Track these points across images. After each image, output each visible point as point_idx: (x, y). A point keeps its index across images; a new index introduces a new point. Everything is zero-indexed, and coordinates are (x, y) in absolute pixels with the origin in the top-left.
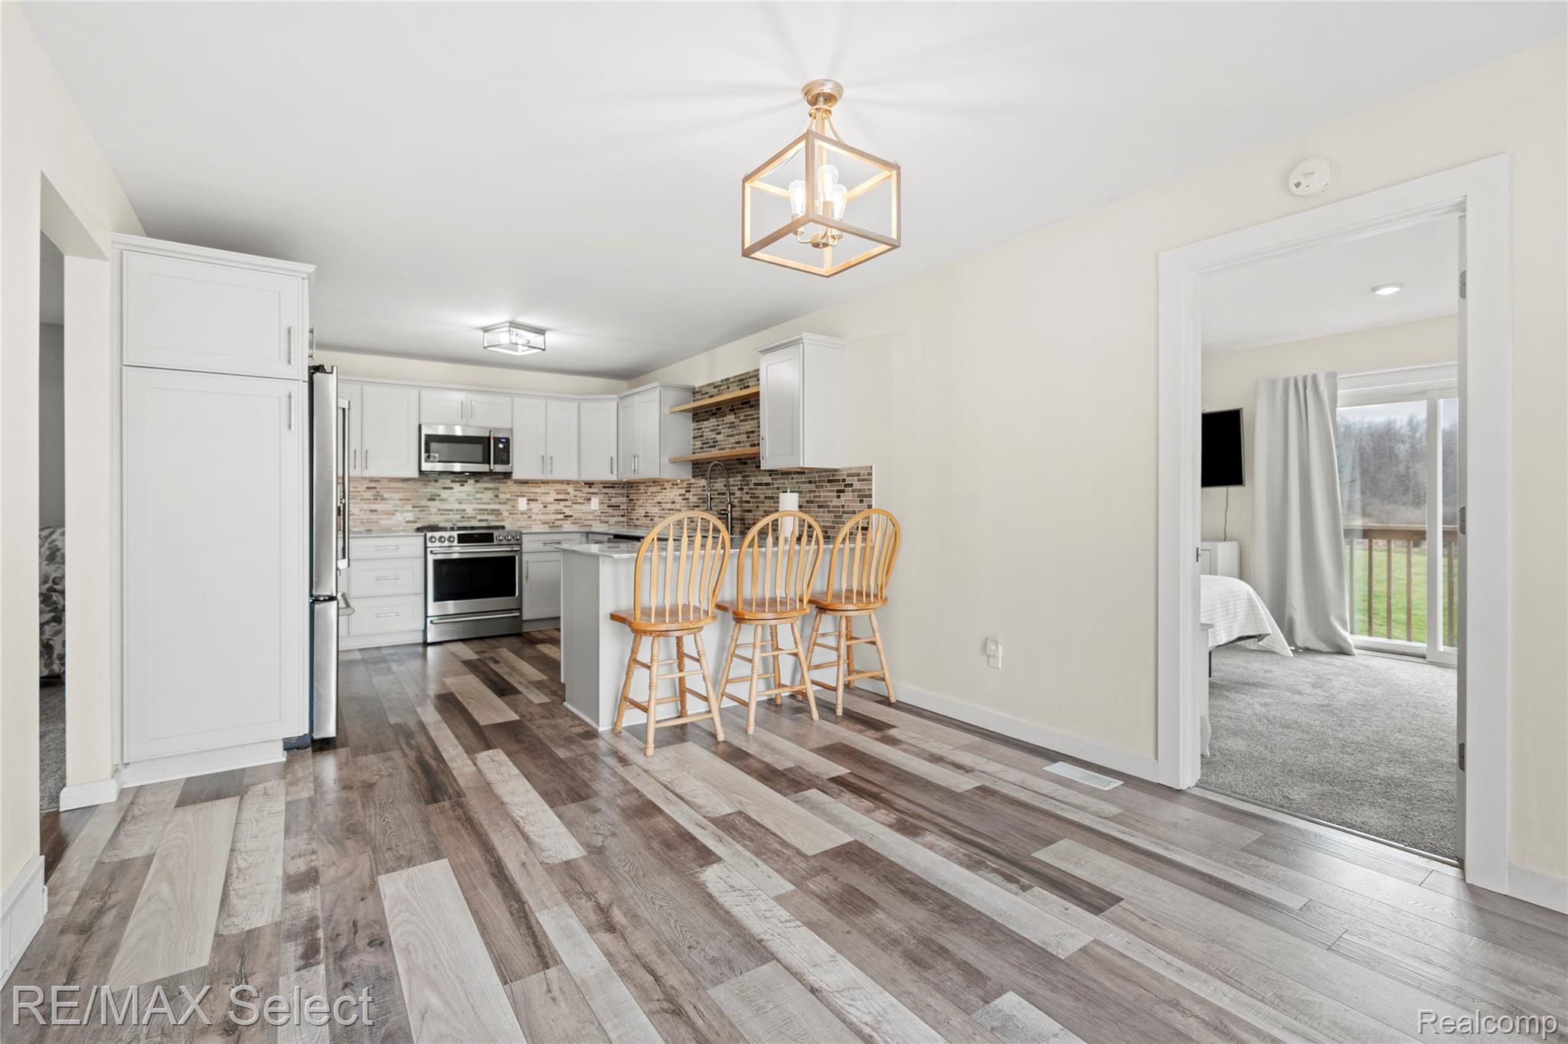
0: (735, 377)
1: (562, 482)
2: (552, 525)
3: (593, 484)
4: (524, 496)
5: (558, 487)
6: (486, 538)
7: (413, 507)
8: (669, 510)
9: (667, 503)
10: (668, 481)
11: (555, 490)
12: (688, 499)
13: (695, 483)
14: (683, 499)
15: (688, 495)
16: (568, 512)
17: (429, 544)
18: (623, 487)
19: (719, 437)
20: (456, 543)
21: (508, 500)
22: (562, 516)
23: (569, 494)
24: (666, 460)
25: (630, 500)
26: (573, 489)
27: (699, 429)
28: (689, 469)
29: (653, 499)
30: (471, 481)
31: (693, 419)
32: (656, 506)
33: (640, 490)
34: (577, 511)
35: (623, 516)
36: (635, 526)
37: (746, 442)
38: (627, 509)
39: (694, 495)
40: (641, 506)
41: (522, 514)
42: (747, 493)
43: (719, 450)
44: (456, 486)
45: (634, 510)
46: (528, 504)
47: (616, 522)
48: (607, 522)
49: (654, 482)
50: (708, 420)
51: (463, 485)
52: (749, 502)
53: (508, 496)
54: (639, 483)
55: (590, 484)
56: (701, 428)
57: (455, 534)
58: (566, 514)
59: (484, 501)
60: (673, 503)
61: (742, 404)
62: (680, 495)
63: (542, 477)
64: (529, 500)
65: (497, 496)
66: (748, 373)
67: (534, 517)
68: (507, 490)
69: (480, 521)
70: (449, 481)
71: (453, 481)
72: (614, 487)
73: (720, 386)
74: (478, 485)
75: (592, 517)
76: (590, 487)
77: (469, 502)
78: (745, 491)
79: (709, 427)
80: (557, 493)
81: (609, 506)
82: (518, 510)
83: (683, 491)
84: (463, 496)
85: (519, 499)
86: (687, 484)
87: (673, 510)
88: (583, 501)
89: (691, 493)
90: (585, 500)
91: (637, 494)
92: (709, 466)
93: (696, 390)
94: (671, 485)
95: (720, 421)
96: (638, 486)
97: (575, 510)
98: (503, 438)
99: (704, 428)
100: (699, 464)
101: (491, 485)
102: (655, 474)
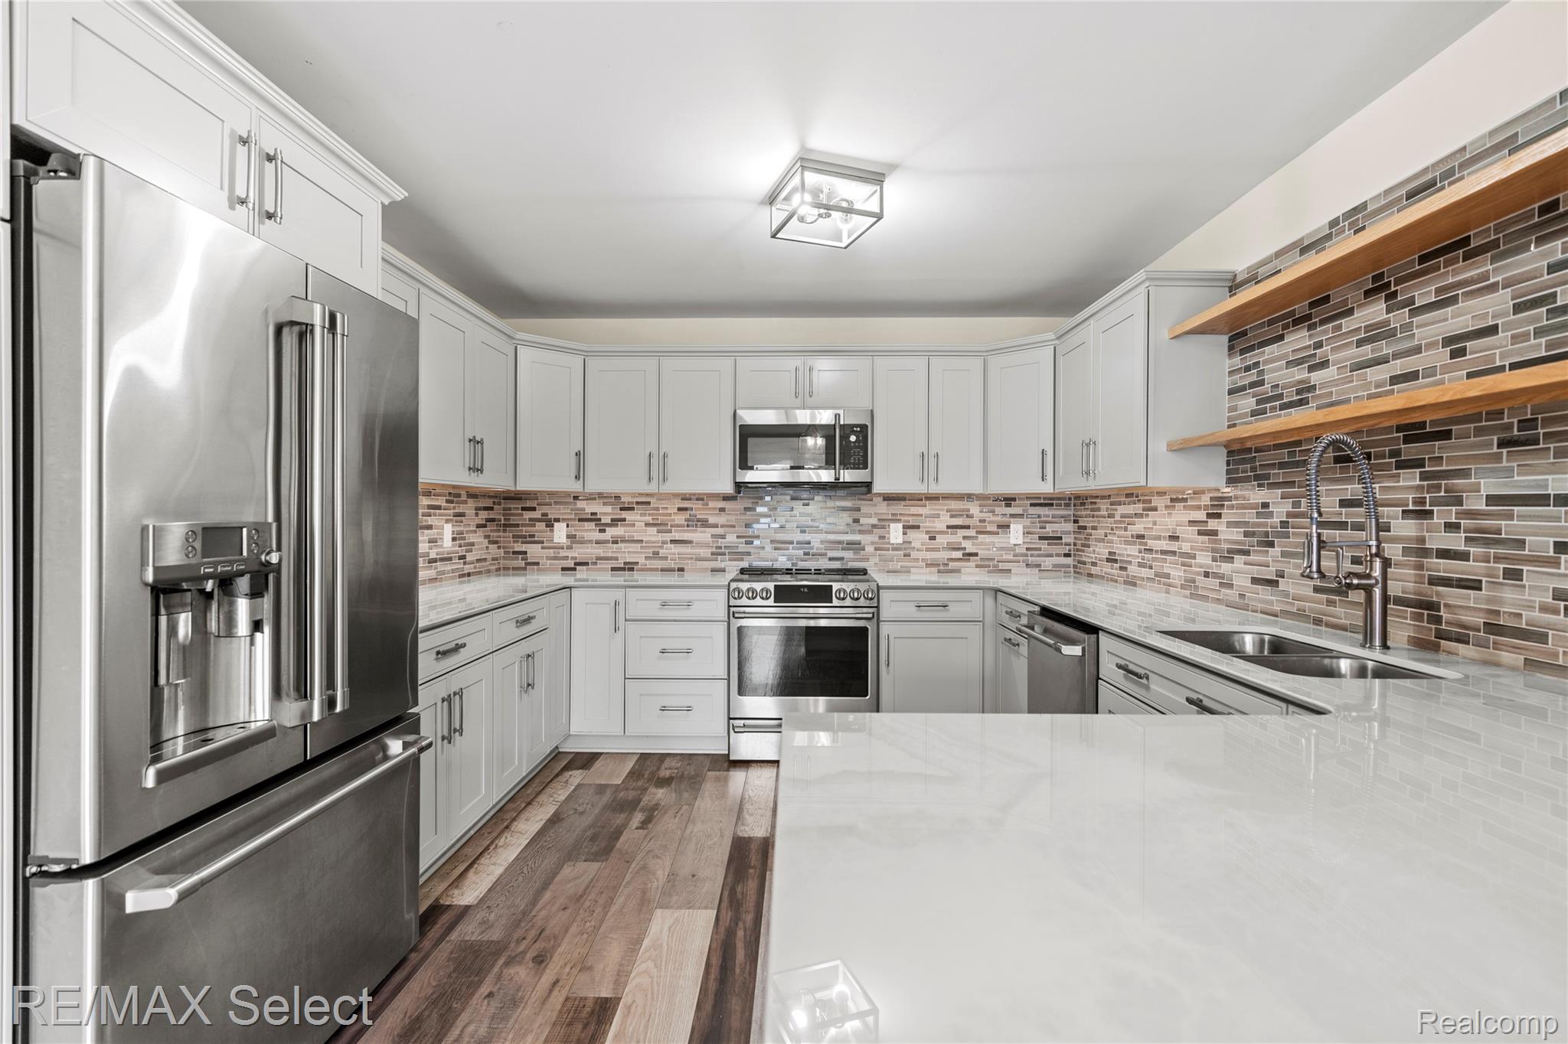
0: (1387, 192)
1: (960, 497)
2: (943, 568)
3: (1014, 499)
4: (899, 521)
5: (954, 505)
6: (821, 594)
7: (738, 537)
8: (1163, 552)
9: (1159, 538)
10: (1161, 493)
11: (948, 511)
12: (1214, 533)
13: (1236, 498)
14: (1200, 533)
15: (1213, 524)
16: (969, 546)
17: (733, 601)
18: (1067, 505)
19: (1316, 377)
20: (771, 602)
21: (874, 526)
22: (959, 554)
23: (971, 516)
24: (1159, 447)
25: (1080, 527)
26: (978, 509)
27: (1248, 369)
28: (1219, 462)
29: (1126, 529)
30: (819, 498)
31: (1231, 348)
32: (1134, 543)
33: (1099, 510)
34: (988, 545)
35: (1067, 555)
36: (1090, 575)
37: (1445, 369)
38: (1075, 545)
39: (1229, 524)
40: (1103, 540)
41: (894, 549)
42: (1451, 527)
44: (798, 506)
45: (1088, 546)
46: (905, 534)
47: (1054, 566)
48: (1039, 566)
49: (1128, 495)
50: (1281, 338)
51: (808, 505)
52: (1464, 556)
53: (874, 521)
54: (1097, 497)
55: (1009, 500)
56: (1257, 364)
57: (771, 586)
58: (967, 551)
59: (837, 528)
60: (1174, 538)
61: (1423, 259)
62: (1192, 523)
63: (923, 489)
64: (906, 527)
65: (856, 521)
67: (914, 554)
68: (872, 511)
69: (830, 559)
70: (788, 498)
71: (792, 499)
72: (1052, 505)
74: (830, 504)
75: (1010, 557)
76: (1008, 505)
77: (816, 530)
78: (1437, 520)
79: (1286, 355)
80: (952, 516)
81: (1041, 538)
82: (889, 543)
83: (1201, 515)
84: (806, 521)
85: (891, 525)
86: (1212, 499)
87: (1174, 553)
88: (995, 529)
89: (1224, 520)
90: (999, 527)
91: (1093, 516)
92: (1284, 455)
93: (1239, 279)
94: (1172, 500)
95: (1325, 332)
96: (1095, 503)
97: (982, 543)
98: (857, 426)
99: (1266, 362)
100: (1249, 450)
101: (848, 504)
102: (1133, 478)
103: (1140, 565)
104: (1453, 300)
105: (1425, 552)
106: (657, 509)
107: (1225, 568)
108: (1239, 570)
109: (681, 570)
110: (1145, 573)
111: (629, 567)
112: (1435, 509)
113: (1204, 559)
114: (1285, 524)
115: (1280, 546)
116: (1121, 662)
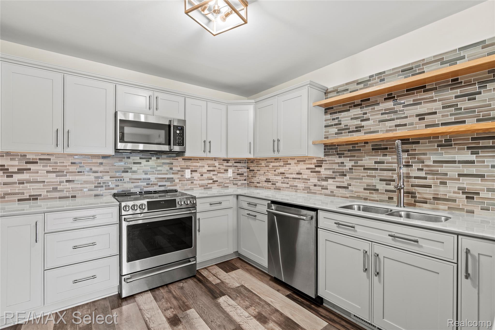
0: (394, 69)
1: (211, 159)
2: (206, 187)
3: (229, 160)
4: (189, 168)
5: (210, 162)
6: (171, 204)
7: (110, 177)
8: (293, 178)
9: (292, 174)
10: (292, 159)
11: (207, 164)
12: (318, 172)
13: (329, 160)
14: (312, 172)
15: (318, 169)
16: (215, 178)
17: (123, 213)
18: (245, 162)
19: (363, 123)
20: (144, 210)
21: (179, 171)
22: (211, 181)
23: (215, 167)
24: (311, 142)
25: (250, 170)
26: (218, 164)
28: (323, 149)
29: (275, 171)
30: (154, 158)
31: (326, 112)
32: (279, 176)
33: (261, 164)
34: (220, 177)
35: (245, 180)
36: (257, 187)
37: (417, 123)
38: (248, 176)
39: (326, 169)
40: (263, 175)
41: (187, 180)
42: (420, 170)
43: (365, 133)
44: (143, 162)
45: (255, 177)
46: (191, 174)
47: (241, 184)
48: (237, 184)
49: (275, 159)
50: (348, 110)
51: (149, 161)
52: (425, 178)
53: (179, 169)
54: (260, 160)
55: (227, 161)
56: (338, 118)
57: (145, 202)
58: (214, 180)
59: (163, 172)
60: (299, 174)
61: (407, 91)
62: (308, 169)
63: (203, 155)
64: (191, 171)
65: (171, 169)
66: (424, 60)
67: (195, 182)
68: (178, 164)
69: (160, 186)
70: (139, 158)
71: (141, 158)
72: (241, 162)
73: (369, 80)
74: (159, 161)
75: (228, 182)
76: (227, 162)
77: (153, 173)
78: (414, 168)
79: (351, 116)
80: (209, 167)
81: (238, 174)
82: (185, 178)
83: (313, 166)
84: (148, 169)
85: (186, 170)
86: (317, 161)
87: (299, 179)
88: (223, 171)
89: (323, 167)
90: (225, 170)
91: (258, 166)
92: (350, 147)
93: (329, 90)
94: (298, 161)
95: (369, 110)
96: (259, 162)
97: (219, 177)
98: (179, 126)
99: (341, 118)
100: (335, 145)
101: (167, 161)
103: (282, 183)
104: (420, 103)
105: (409, 177)
106: (56, 163)
107: (324, 183)
108: (331, 184)
109: (74, 197)
110: (285, 185)
111: (34, 198)
112: (413, 164)
113: (314, 180)
114: (351, 169)
115: (348, 176)
116: (336, 222)
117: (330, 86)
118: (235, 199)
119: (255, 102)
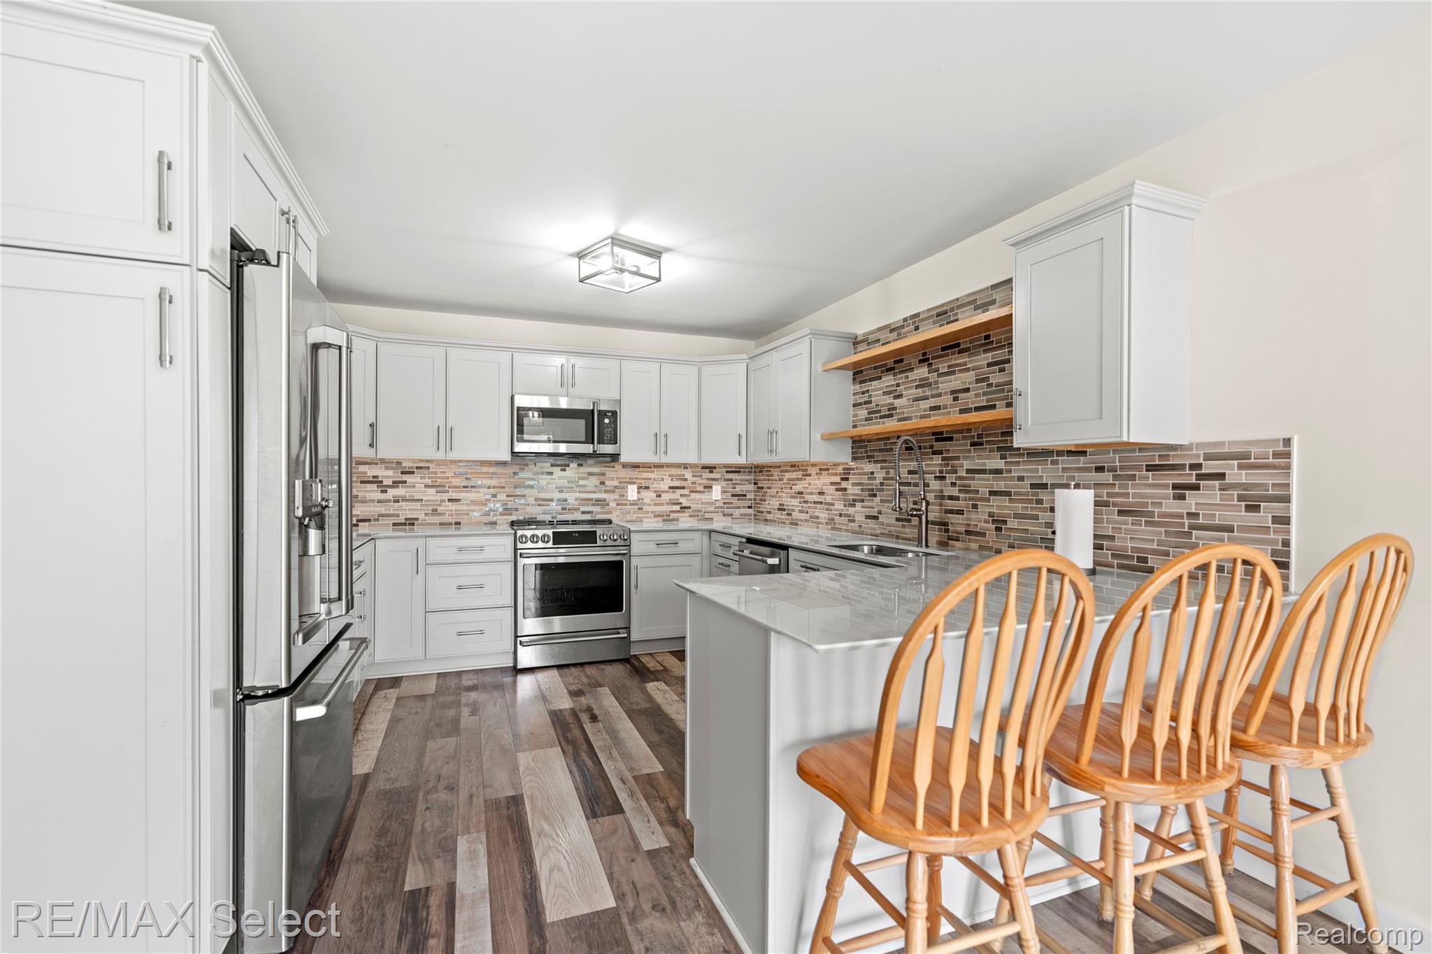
0: (929, 310)
1: (678, 466)
2: (666, 518)
3: (715, 468)
4: (634, 483)
5: (674, 471)
6: (589, 538)
7: (507, 496)
8: (815, 503)
9: (812, 494)
10: (814, 465)
11: (669, 476)
12: (845, 489)
13: (857, 468)
14: (837, 490)
15: (844, 485)
16: (685, 502)
17: (520, 545)
18: (750, 472)
19: (897, 402)
20: (550, 544)
21: (616, 487)
22: (677, 508)
23: (686, 480)
24: (817, 437)
25: (758, 488)
26: (691, 474)
27: (863, 393)
28: (848, 448)
29: (791, 488)
30: (573, 465)
31: (854, 379)
32: (796, 497)
33: (772, 475)
34: (697, 501)
35: (750, 507)
36: (766, 520)
37: (952, 406)
38: (755, 500)
39: (854, 484)
40: (775, 496)
41: (631, 504)
42: (953, 484)
43: (900, 420)
44: (557, 470)
45: (765, 501)
46: (639, 493)
47: (741, 515)
48: (732, 515)
49: (792, 466)
50: (880, 378)
51: (565, 470)
52: (957, 499)
53: (616, 483)
54: (771, 467)
55: (711, 468)
56: (868, 391)
57: (550, 532)
58: (683, 505)
59: (588, 489)
60: (821, 493)
61: (943, 349)
62: (832, 484)
63: (655, 459)
64: (639, 488)
65: (603, 483)
67: (645, 508)
68: (614, 475)
69: (583, 513)
70: (549, 465)
71: (552, 465)
72: (740, 472)
73: (902, 327)
74: (582, 469)
75: (713, 509)
76: (712, 472)
77: (571, 490)
78: (948, 481)
79: (882, 388)
80: (673, 480)
81: (733, 495)
82: (627, 500)
83: (837, 479)
84: (564, 483)
85: (629, 486)
86: (844, 469)
87: (821, 503)
88: (702, 489)
89: (850, 482)
90: (705, 487)
91: (768, 480)
92: (881, 444)
93: (859, 339)
94: (820, 470)
95: (901, 378)
96: (770, 471)
97: (694, 500)
98: (609, 412)
99: (873, 390)
100: (864, 441)
101: (596, 470)
102: (799, 455)
103: (801, 511)
104: (953, 373)
105: (942, 497)
106: (436, 473)
107: (851, 510)
108: (858, 511)
109: (458, 523)
110: (804, 516)
111: (411, 522)
112: (947, 475)
113: (839, 506)
114: (882, 484)
115: (879, 496)
116: (803, 564)
117: (860, 330)
118: (706, 539)
119: (749, 359)
